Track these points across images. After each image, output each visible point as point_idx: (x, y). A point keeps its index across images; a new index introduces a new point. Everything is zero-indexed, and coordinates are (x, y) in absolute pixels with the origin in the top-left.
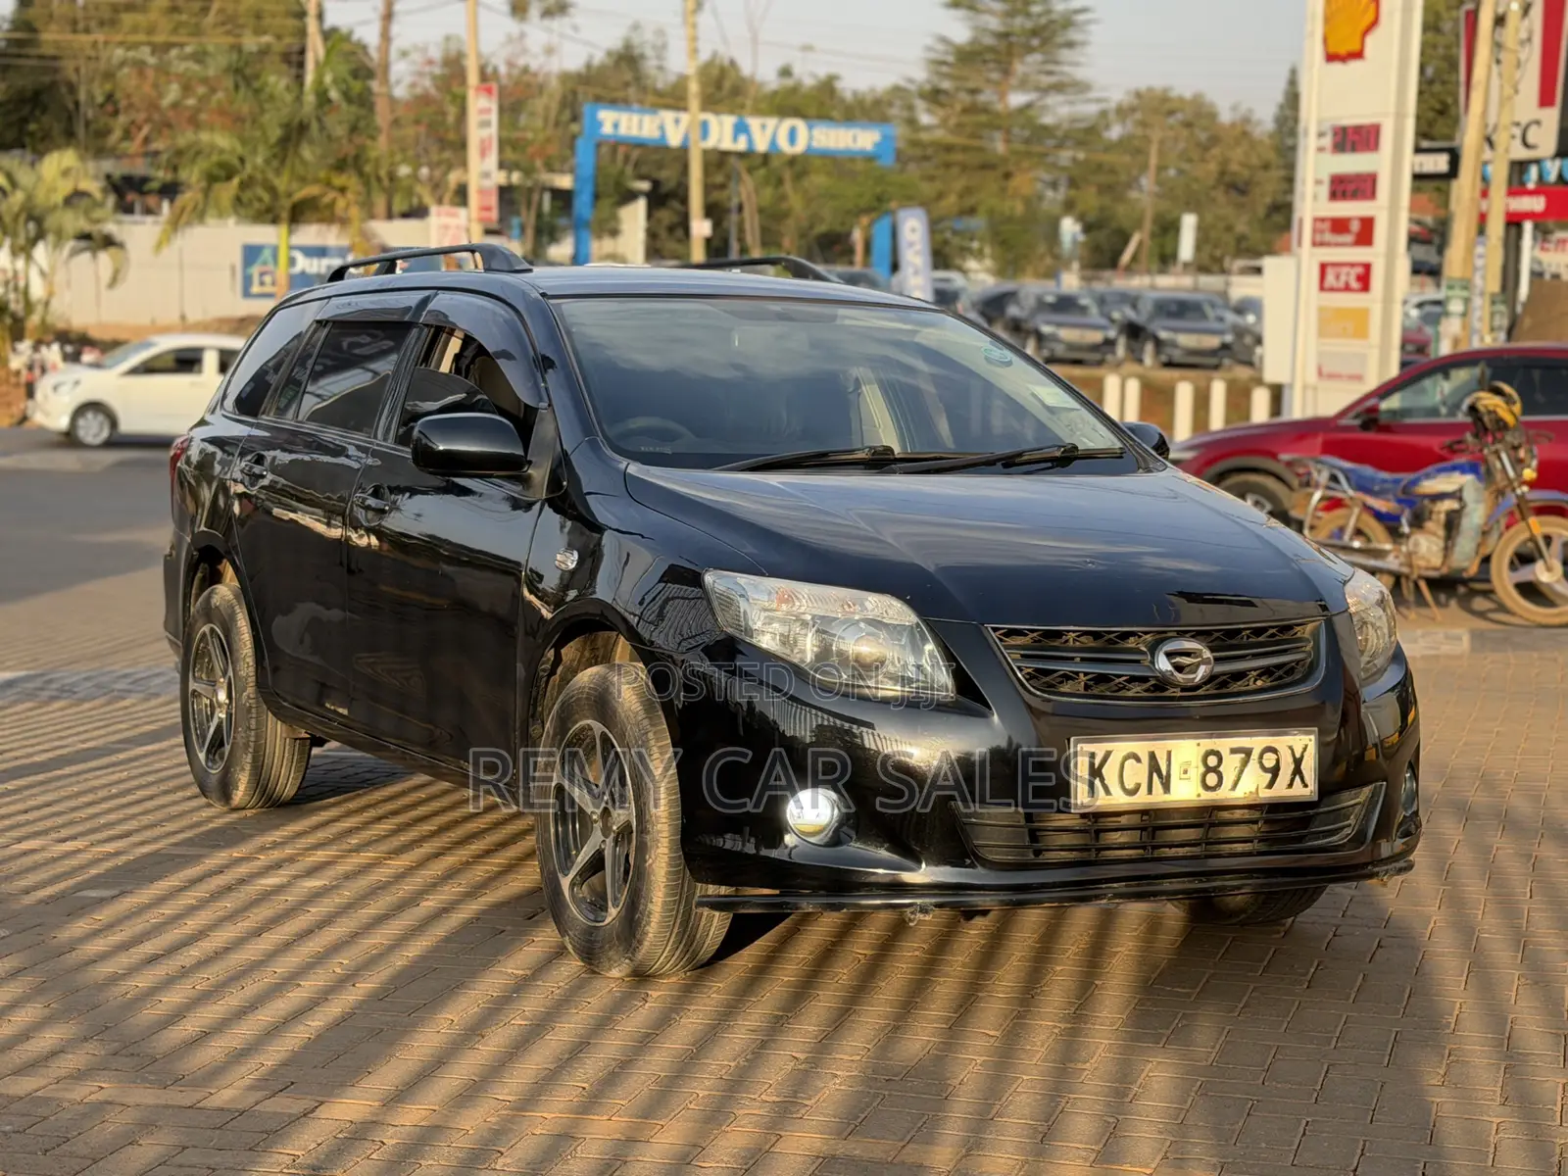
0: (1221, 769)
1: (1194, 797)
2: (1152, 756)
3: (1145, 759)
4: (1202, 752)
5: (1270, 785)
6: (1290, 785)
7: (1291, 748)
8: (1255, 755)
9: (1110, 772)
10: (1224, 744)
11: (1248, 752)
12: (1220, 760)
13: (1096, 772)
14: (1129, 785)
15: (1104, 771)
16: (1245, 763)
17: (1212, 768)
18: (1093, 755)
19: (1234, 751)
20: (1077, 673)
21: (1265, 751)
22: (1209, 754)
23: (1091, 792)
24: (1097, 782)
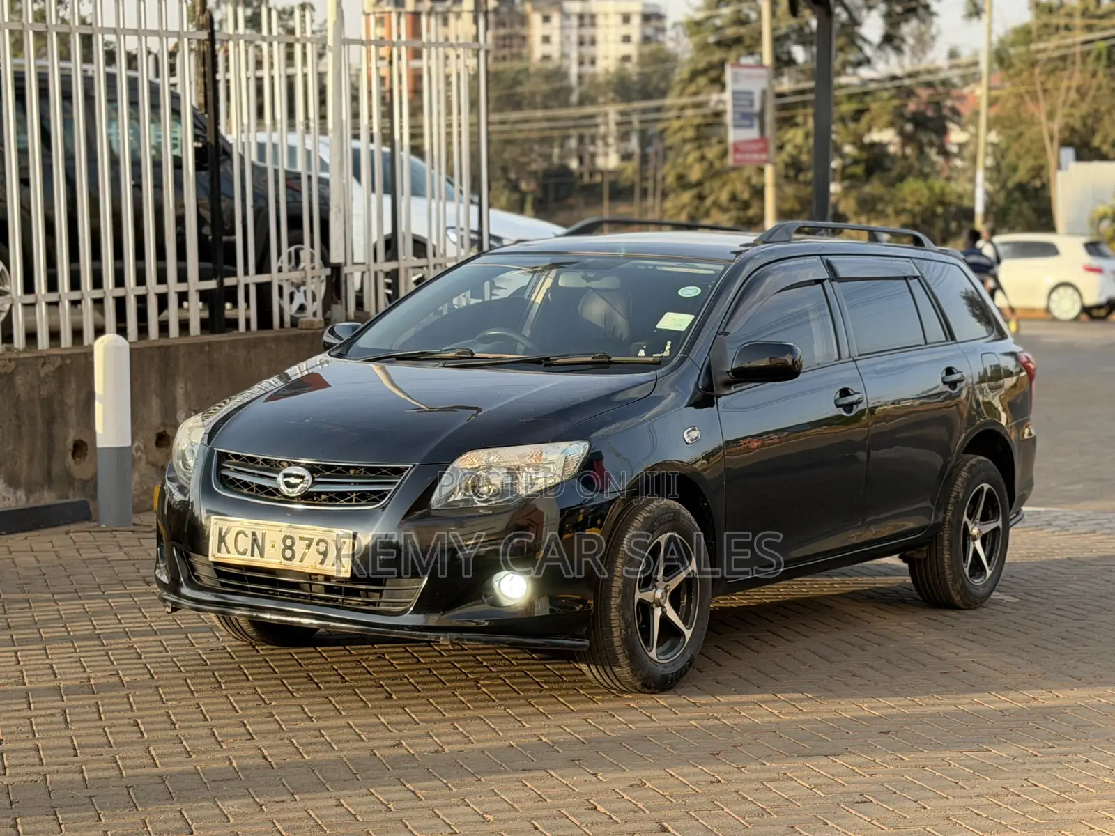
2: (254, 534)
3: (250, 535)
4: (283, 535)
7: (335, 540)
8: (315, 542)
9: (230, 539)
10: (294, 531)
11: (310, 541)
12: (293, 544)
13: (222, 539)
14: (241, 550)
15: (226, 538)
17: (289, 546)
18: (221, 528)
19: (301, 538)
20: (253, 483)
21: (321, 541)
22: (286, 537)
23: (219, 551)
24: (223, 544)
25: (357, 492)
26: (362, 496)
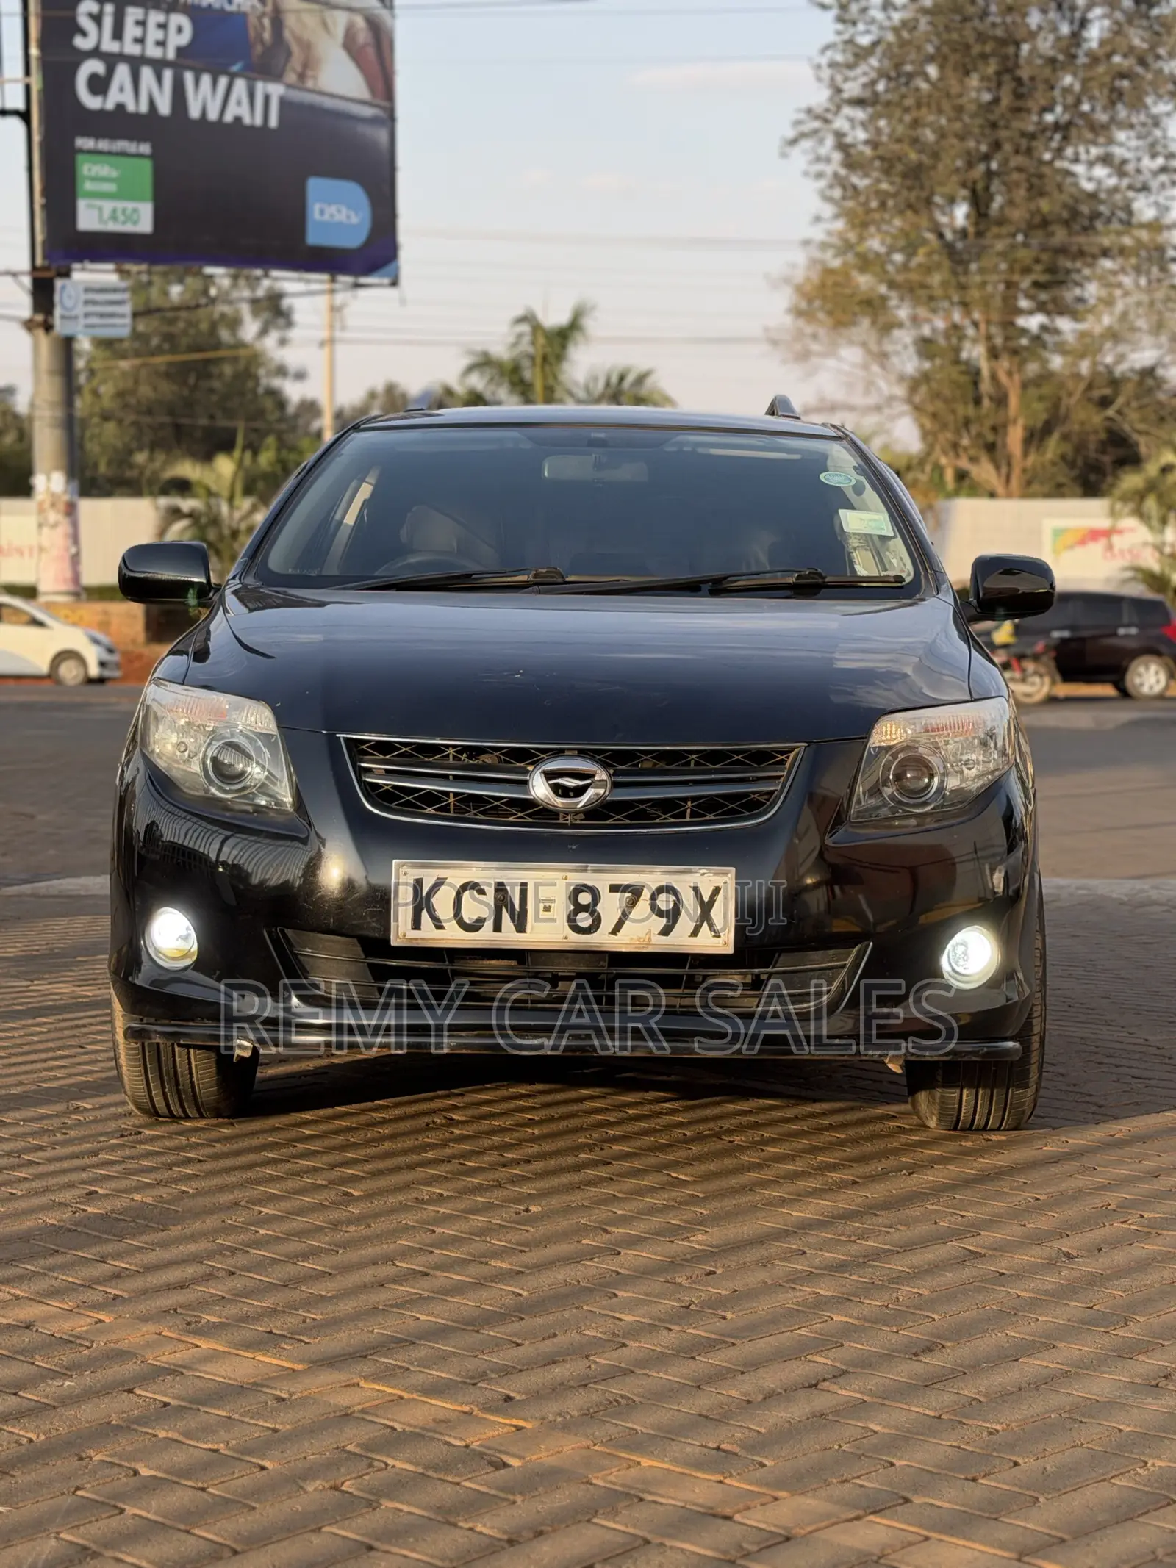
0: (598, 908)
1: (559, 938)
2: (500, 888)
3: (490, 891)
4: (570, 886)
5: (666, 931)
6: (695, 933)
7: (696, 889)
8: (646, 894)
9: (444, 903)
10: (601, 878)
11: (636, 892)
12: (597, 898)
13: (423, 902)
14: (470, 921)
15: (434, 900)
16: (633, 904)
17: (584, 906)
18: (419, 883)
19: (614, 888)
20: (447, 794)
21: (660, 890)
22: (579, 889)
23: (416, 925)
24: (425, 913)
25: (694, 799)
26: (707, 806)
